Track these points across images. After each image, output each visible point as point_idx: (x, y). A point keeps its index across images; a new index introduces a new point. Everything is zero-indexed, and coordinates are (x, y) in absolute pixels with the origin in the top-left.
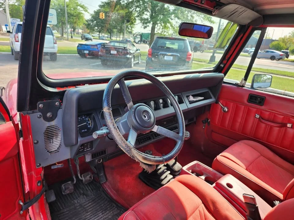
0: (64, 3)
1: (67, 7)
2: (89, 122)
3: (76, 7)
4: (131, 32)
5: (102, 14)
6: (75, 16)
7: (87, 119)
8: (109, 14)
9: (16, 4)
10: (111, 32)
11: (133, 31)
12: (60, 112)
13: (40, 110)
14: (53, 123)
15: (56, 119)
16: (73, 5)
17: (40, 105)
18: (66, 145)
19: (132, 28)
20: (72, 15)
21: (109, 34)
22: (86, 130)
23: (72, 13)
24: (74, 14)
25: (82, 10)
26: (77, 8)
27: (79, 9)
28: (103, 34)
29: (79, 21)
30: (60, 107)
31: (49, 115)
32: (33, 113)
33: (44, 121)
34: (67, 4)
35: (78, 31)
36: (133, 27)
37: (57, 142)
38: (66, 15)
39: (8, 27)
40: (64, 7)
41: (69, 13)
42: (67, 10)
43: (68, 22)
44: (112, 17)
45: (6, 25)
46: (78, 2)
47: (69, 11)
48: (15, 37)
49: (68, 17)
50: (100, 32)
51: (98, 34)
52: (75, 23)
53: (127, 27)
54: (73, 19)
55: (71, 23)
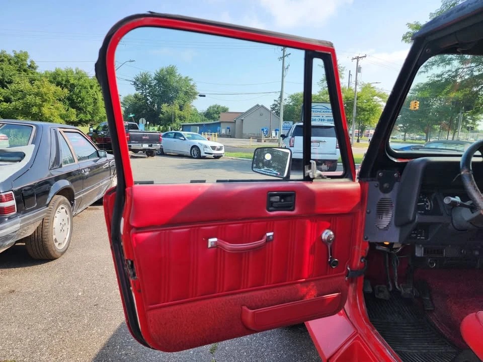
0: (353, 95)
1: (357, 99)
2: (427, 204)
3: (371, 98)
4: (472, 128)
5: (416, 102)
6: (367, 111)
7: (425, 200)
8: (427, 101)
9: (291, 104)
10: (428, 130)
11: (478, 125)
12: (396, 185)
13: (380, 179)
14: (387, 196)
15: (391, 192)
16: (367, 96)
17: (380, 174)
18: (397, 225)
19: (474, 120)
20: (364, 110)
21: (425, 134)
22: (423, 212)
23: (364, 107)
24: (366, 107)
25: (380, 101)
26: (372, 100)
27: (377, 99)
28: (412, 135)
29: (373, 117)
30: (397, 180)
31: (386, 185)
32: (372, 180)
33: (379, 191)
34: (359, 95)
35: (369, 132)
36: (478, 119)
37: (386, 220)
38: (355, 111)
39: (278, 132)
40: (353, 99)
41: (359, 107)
42: (357, 104)
43: (356, 119)
44: (432, 106)
45: (276, 130)
46: (375, 91)
47: (360, 105)
48: (290, 142)
49: (357, 112)
50: (405, 131)
51: (402, 135)
52: (367, 120)
53: (464, 119)
54: (364, 115)
55: (359, 121)
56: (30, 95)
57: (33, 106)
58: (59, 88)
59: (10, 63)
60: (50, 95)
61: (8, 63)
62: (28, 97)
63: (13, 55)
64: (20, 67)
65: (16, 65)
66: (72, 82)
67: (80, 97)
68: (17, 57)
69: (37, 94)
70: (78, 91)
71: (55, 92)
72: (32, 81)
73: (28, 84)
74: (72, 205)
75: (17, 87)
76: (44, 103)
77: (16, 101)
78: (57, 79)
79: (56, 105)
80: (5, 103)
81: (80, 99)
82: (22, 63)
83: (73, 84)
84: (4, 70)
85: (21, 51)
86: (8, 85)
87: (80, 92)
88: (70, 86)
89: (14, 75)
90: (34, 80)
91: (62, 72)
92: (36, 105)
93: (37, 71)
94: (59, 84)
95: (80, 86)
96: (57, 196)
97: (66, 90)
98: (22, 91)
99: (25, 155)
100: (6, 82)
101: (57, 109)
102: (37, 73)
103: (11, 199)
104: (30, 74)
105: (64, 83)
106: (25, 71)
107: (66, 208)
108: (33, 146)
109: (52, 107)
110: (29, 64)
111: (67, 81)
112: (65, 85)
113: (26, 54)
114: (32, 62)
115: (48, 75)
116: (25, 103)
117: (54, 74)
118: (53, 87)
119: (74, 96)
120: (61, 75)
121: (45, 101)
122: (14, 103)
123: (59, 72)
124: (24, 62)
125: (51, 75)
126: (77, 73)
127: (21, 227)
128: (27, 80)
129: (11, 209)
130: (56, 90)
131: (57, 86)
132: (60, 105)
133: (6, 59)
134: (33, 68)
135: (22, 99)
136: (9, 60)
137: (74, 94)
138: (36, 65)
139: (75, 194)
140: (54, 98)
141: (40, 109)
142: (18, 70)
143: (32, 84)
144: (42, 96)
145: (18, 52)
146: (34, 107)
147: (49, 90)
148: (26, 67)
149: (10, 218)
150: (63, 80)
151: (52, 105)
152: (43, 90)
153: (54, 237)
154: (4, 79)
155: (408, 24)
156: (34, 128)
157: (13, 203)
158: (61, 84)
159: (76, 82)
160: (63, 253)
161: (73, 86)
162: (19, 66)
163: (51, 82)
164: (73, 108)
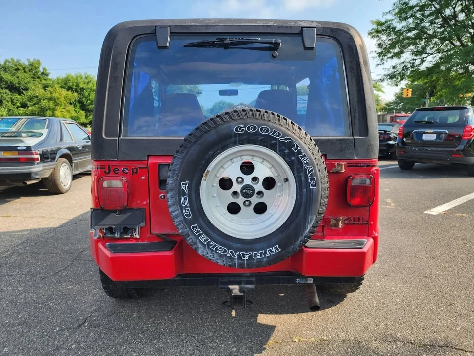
5: (408, 90)
56: (44, 100)
57: (47, 110)
58: (69, 93)
59: (25, 72)
60: (62, 100)
61: (23, 71)
62: (42, 101)
63: (27, 63)
64: (34, 74)
65: (30, 73)
66: (81, 85)
67: (90, 100)
68: (31, 65)
69: (50, 99)
70: (87, 94)
71: (66, 97)
72: (45, 87)
73: (42, 90)
74: (71, 165)
75: (33, 94)
76: (57, 107)
77: (32, 106)
78: (67, 85)
79: (67, 108)
80: (21, 109)
81: (89, 102)
82: (35, 71)
83: (83, 88)
84: (20, 78)
85: (34, 60)
86: (24, 92)
87: (89, 95)
88: (81, 90)
89: (29, 82)
90: (47, 86)
91: (72, 78)
92: (50, 109)
93: (50, 77)
94: (69, 89)
95: (89, 89)
96: (61, 158)
97: (76, 94)
98: (37, 97)
99: (43, 134)
100: (22, 89)
101: (69, 111)
102: (50, 80)
103: (37, 154)
104: (43, 80)
105: (74, 87)
106: (39, 78)
107: (67, 166)
108: (48, 129)
109: (64, 110)
110: (42, 71)
111: (77, 85)
112: (76, 89)
113: (39, 63)
114: (45, 69)
115: (60, 81)
116: (40, 108)
117: (65, 80)
118: (64, 92)
119: (84, 99)
120: (72, 80)
121: (57, 105)
122: (30, 108)
123: (70, 78)
124: (38, 70)
125: (62, 80)
126: (86, 78)
127: (43, 170)
128: (41, 86)
129: (37, 159)
130: (67, 94)
131: (68, 90)
132: (71, 108)
133: (21, 68)
134: (46, 74)
135: (38, 103)
136: (24, 69)
137: (84, 97)
138: (48, 72)
139: (73, 159)
140: (65, 102)
141: (53, 112)
142: (32, 77)
143: (45, 90)
144: (55, 100)
145: (31, 60)
146: (49, 111)
147: (60, 95)
148: (39, 73)
149: (37, 164)
150: (73, 85)
151: (64, 109)
152: (55, 95)
153: (61, 181)
154: (20, 87)
155: (372, 21)
156: (48, 120)
157: (38, 156)
158: (72, 89)
159: (85, 86)
160: (67, 191)
161: (82, 89)
162: (32, 73)
163: (61, 87)
164: (83, 110)
